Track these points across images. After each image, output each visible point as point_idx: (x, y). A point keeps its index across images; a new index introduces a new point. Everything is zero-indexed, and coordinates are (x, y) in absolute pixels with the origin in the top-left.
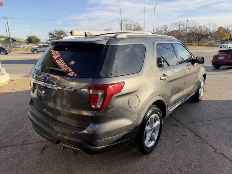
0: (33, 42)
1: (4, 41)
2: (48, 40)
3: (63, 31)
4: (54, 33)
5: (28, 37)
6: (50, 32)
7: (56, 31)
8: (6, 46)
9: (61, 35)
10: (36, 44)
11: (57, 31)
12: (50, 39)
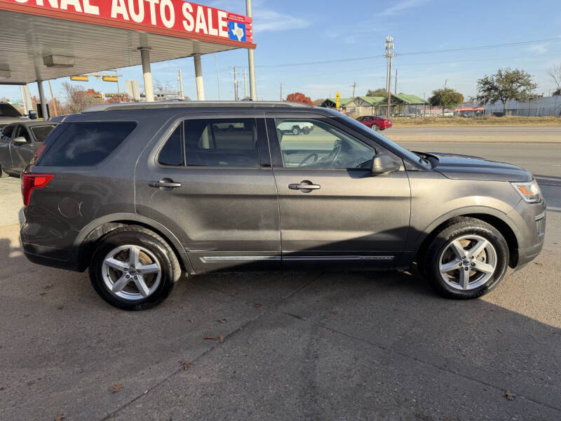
0: (443, 104)
1: (380, 103)
2: (475, 97)
3: (521, 73)
4: (495, 78)
5: (435, 93)
6: (483, 78)
7: (501, 75)
8: (382, 113)
9: (512, 82)
10: (449, 108)
11: (503, 73)
12: (481, 94)
